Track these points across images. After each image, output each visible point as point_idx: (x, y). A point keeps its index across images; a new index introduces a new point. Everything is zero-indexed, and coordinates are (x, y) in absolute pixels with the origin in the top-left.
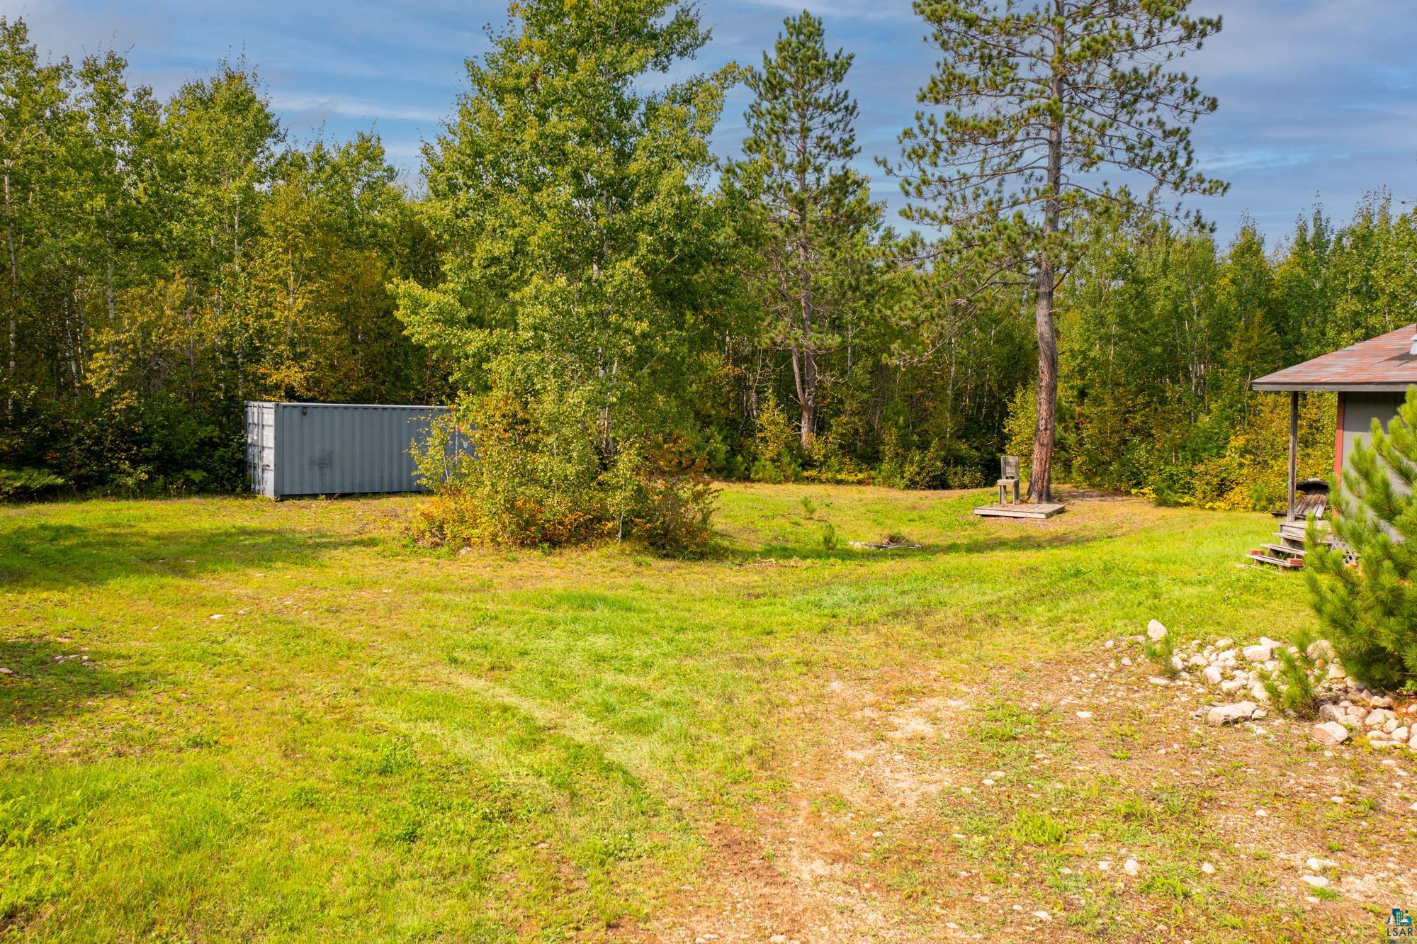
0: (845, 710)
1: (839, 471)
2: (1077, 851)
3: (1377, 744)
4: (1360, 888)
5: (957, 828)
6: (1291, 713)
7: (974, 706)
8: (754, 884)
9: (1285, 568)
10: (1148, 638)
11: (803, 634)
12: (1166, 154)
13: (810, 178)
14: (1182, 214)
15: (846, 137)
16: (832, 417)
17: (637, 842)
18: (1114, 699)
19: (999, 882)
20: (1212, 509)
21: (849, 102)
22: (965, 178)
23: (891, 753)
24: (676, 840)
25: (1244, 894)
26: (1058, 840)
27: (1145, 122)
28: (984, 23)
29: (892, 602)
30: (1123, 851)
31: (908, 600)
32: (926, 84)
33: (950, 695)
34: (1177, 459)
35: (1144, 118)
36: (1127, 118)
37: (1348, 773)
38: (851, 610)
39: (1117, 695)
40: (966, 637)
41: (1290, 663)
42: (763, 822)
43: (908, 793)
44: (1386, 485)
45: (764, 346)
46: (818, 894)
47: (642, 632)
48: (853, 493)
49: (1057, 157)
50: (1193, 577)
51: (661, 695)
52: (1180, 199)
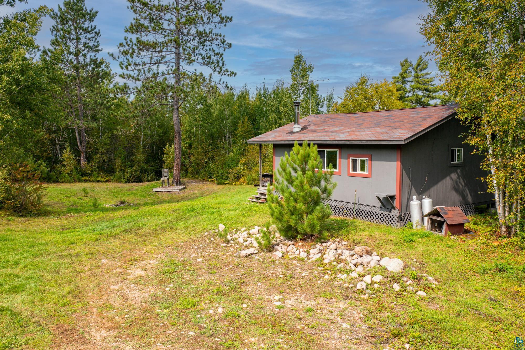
0: (109, 270)
1: (97, 177)
2: (201, 308)
3: (291, 257)
4: (290, 303)
5: (157, 308)
6: (265, 250)
7: (160, 262)
8: (76, 346)
9: (260, 203)
10: (219, 230)
11: (88, 242)
12: (216, 61)
13: (81, 58)
14: (221, 83)
15: (96, 44)
16: (94, 155)
17: (19, 339)
18: (209, 253)
19: (175, 325)
20: (235, 185)
21: (97, 30)
22: (144, 64)
23: (129, 284)
24: (38, 335)
25: (257, 312)
26: (195, 306)
27: (208, 50)
28: (150, 6)
29: (124, 226)
30: (217, 305)
31: (131, 225)
32: (128, 25)
33: (150, 259)
34: (223, 168)
35: (208, 48)
36: (202, 47)
37: (283, 267)
38: (108, 231)
39: (210, 251)
40: (154, 237)
41: (265, 234)
42: (77, 320)
43: (137, 298)
44: (290, 173)
45: (63, 126)
46: (104, 344)
47: (12, 249)
48: (105, 185)
49: (178, 59)
50: (231, 208)
51: (26, 275)
52: (221, 77)
